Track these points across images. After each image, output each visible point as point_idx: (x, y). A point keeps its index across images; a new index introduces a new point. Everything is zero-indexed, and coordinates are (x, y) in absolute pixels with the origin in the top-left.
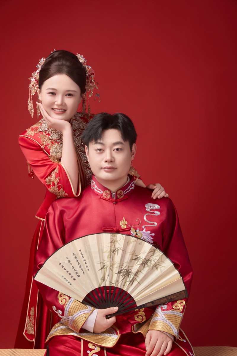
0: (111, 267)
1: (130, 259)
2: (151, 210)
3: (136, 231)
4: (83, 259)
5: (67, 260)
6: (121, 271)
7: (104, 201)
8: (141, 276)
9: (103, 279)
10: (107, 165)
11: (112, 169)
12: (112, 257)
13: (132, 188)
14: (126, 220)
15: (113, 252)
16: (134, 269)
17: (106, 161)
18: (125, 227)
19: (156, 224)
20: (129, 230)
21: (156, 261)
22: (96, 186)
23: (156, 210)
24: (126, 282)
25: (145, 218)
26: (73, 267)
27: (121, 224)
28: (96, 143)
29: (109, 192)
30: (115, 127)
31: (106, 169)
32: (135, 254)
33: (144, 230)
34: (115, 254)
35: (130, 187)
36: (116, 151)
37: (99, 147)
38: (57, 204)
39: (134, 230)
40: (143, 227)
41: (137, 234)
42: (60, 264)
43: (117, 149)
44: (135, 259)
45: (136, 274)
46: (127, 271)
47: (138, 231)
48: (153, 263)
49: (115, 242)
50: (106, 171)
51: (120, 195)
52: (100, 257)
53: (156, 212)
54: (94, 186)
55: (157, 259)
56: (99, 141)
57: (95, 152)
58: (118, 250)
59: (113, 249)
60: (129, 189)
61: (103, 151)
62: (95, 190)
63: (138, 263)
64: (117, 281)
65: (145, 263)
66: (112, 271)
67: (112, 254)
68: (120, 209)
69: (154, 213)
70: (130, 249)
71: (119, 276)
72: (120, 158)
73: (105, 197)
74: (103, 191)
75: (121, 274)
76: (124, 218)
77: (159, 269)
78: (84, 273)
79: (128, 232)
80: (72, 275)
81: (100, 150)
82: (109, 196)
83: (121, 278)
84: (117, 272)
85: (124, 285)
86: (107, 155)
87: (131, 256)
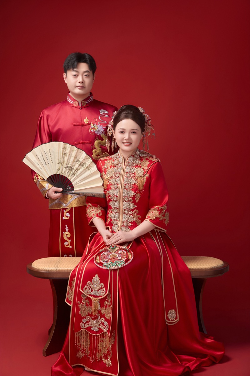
0: (62, 164)
1: (73, 160)
2: (103, 114)
3: (94, 125)
4: (50, 155)
5: (41, 154)
6: (68, 167)
7: (74, 108)
8: (79, 172)
9: (59, 170)
10: (79, 85)
11: (82, 87)
12: (63, 157)
13: (92, 100)
14: (88, 119)
15: (64, 155)
16: (75, 167)
17: (79, 82)
18: (88, 123)
19: (106, 122)
20: (90, 124)
21: (88, 165)
22: (70, 99)
23: (106, 114)
24: (70, 174)
25: (99, 118)
26: (44, 159)
27: (84, 121)
28: (74, 71)
29: (77, 102)
30: (85, 62)
31: (79, 87)
32: (77, 158)
33: (99, 125)
34: (65, 156)
35: (90, 99)
36: (85, 76)
37: (74, 73)
38: (45, 111)
39: (93, 125)
40: (98, 123)
41: (94, 127)
42: (37, 155)
43: (86, 75)
44: (77, 161)
45: (77, 170)
46: (71, 167)
47: (95, 125)
48: (86, 166)
49: (66, 148)
50: (79, 89)
51: (84, 104)
52: (59, 156)
53: (106, 115)
54: (68, 99)
55: (89, 164)
56: (75, 70)
57: (72, 76)
58: (67, 154)
59: (64, 153)
60: (90, 100)
61: (77, 76)
62: (69, 101)
63: (78, 164)
64: (65, 172)
65: (81, 165)
66: (63, 166)
67: (63, 155)
68: (84, 112)
69: (105, 116)
70: (74, 154)
71: (66, 170)
72: (87, 81)
73: (75, 105)
74: (74, 102)
75: (68, 169)
76: (86, 117)
77: (90, 171)
78: (49, 163)
79: (89, 126)
80: (42, 163)
81: (75, 75)
82: (77, 105)
83: (67, 171)
84: (65, 167)
85: (69, 176)
86: (80, 79)
87: (73, 159)
